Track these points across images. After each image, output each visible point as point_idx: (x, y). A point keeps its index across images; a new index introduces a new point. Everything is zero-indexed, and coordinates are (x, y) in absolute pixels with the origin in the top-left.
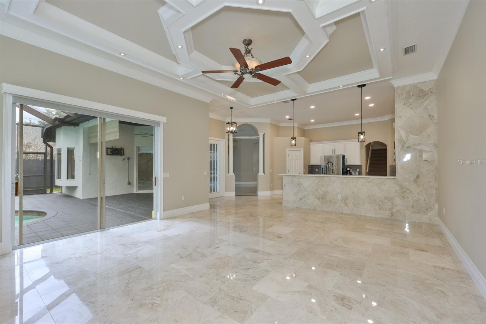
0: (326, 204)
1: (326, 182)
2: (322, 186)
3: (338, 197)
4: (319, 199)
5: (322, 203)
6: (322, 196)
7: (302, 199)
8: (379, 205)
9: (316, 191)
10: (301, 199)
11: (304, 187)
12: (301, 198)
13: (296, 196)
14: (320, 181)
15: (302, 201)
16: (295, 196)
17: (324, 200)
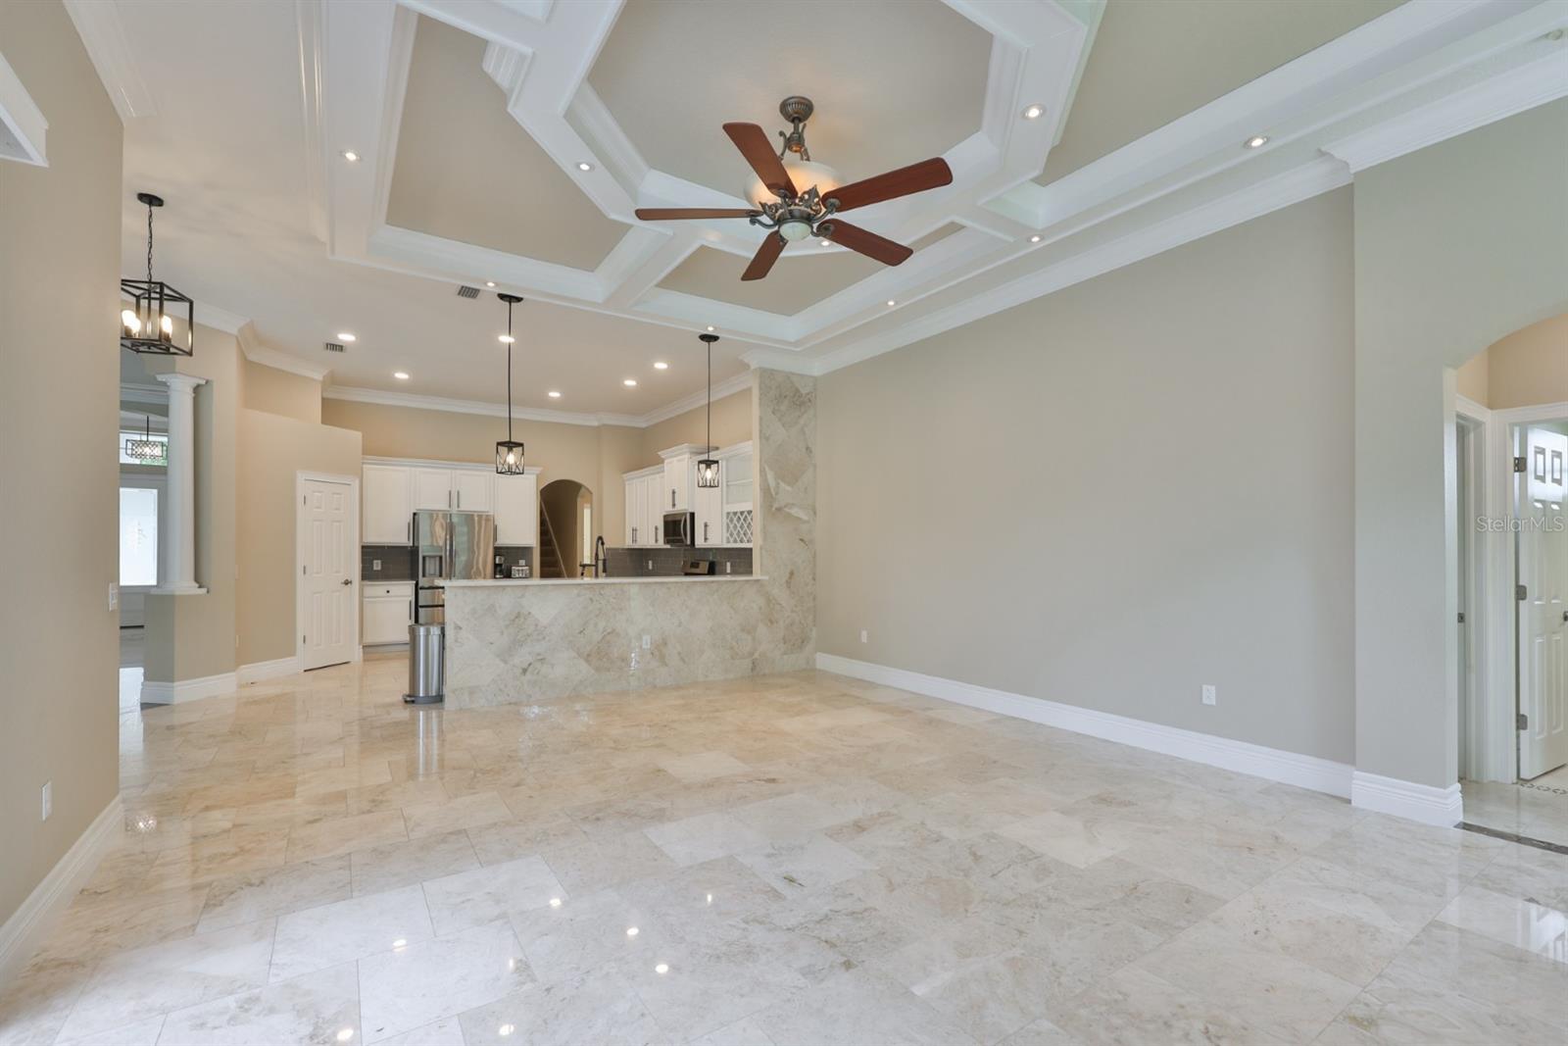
0: (609, 670)
1: (612, 600)
2: (597, 616)
3: (644, 642)
4: (588, 658)
5: (597, 669)
6: (599, 648)
7: (530, 669)
8: (732, 648)
9: (581, 632)
10: (525, 671)
11: (536, 625)
12: (525, 666)
13: (505, 662)
14: (591, 599)
15: (528, 676)
16: (502, 665)
17: (605, 660)
